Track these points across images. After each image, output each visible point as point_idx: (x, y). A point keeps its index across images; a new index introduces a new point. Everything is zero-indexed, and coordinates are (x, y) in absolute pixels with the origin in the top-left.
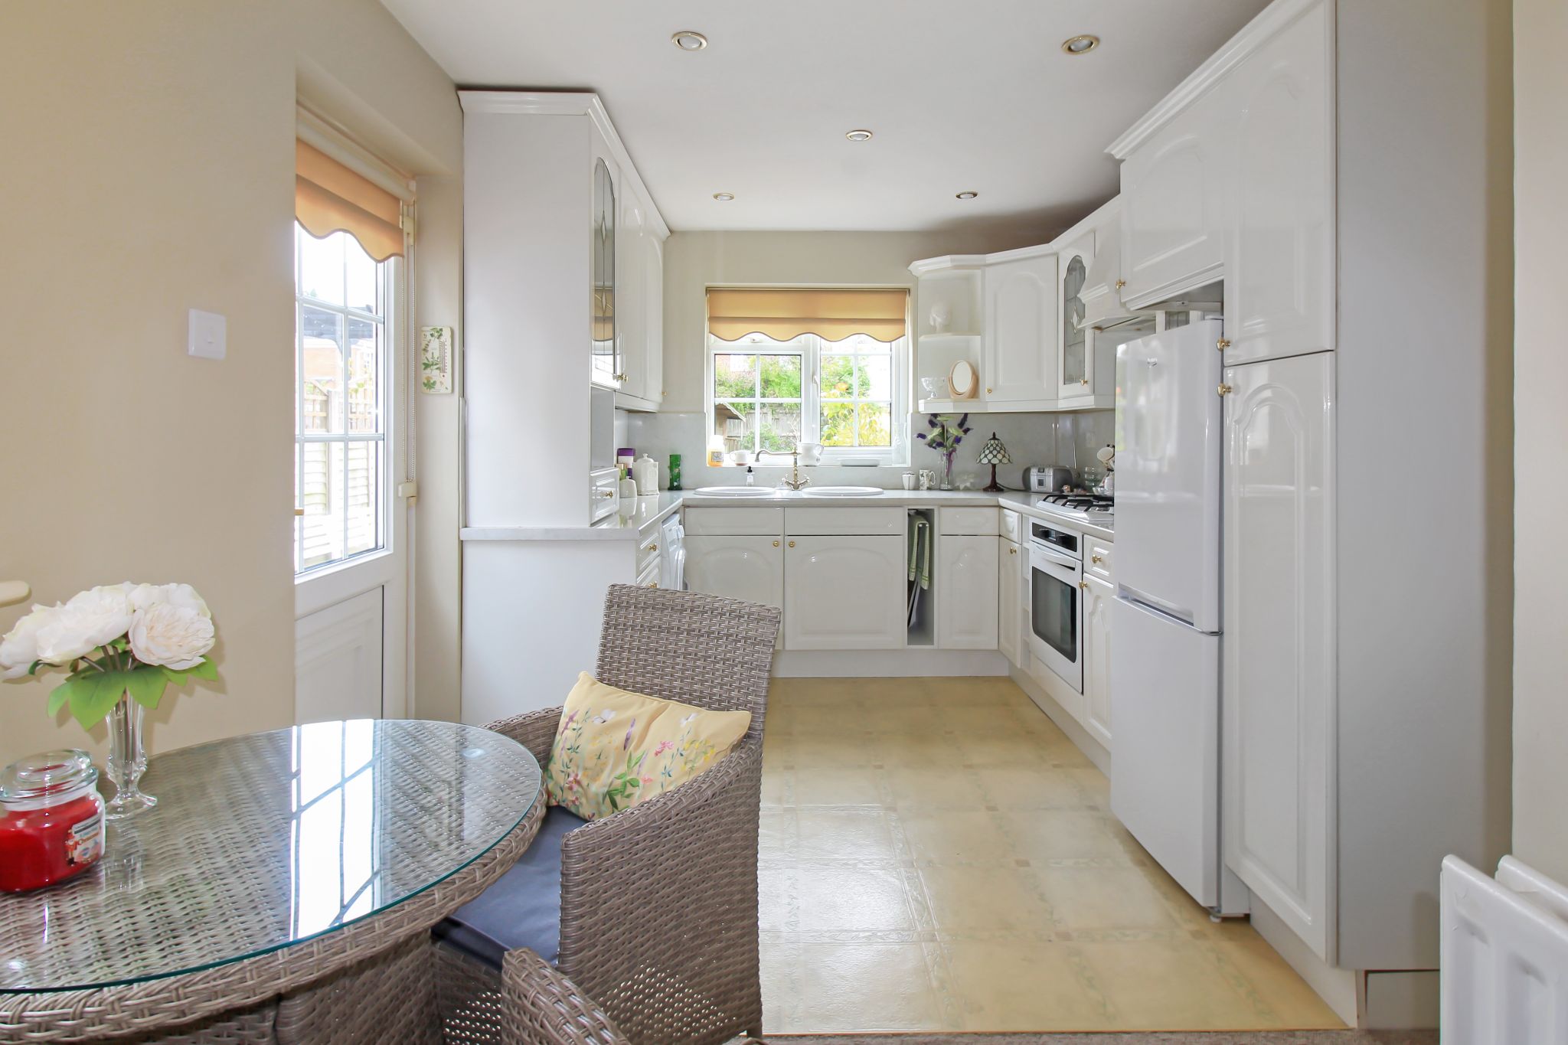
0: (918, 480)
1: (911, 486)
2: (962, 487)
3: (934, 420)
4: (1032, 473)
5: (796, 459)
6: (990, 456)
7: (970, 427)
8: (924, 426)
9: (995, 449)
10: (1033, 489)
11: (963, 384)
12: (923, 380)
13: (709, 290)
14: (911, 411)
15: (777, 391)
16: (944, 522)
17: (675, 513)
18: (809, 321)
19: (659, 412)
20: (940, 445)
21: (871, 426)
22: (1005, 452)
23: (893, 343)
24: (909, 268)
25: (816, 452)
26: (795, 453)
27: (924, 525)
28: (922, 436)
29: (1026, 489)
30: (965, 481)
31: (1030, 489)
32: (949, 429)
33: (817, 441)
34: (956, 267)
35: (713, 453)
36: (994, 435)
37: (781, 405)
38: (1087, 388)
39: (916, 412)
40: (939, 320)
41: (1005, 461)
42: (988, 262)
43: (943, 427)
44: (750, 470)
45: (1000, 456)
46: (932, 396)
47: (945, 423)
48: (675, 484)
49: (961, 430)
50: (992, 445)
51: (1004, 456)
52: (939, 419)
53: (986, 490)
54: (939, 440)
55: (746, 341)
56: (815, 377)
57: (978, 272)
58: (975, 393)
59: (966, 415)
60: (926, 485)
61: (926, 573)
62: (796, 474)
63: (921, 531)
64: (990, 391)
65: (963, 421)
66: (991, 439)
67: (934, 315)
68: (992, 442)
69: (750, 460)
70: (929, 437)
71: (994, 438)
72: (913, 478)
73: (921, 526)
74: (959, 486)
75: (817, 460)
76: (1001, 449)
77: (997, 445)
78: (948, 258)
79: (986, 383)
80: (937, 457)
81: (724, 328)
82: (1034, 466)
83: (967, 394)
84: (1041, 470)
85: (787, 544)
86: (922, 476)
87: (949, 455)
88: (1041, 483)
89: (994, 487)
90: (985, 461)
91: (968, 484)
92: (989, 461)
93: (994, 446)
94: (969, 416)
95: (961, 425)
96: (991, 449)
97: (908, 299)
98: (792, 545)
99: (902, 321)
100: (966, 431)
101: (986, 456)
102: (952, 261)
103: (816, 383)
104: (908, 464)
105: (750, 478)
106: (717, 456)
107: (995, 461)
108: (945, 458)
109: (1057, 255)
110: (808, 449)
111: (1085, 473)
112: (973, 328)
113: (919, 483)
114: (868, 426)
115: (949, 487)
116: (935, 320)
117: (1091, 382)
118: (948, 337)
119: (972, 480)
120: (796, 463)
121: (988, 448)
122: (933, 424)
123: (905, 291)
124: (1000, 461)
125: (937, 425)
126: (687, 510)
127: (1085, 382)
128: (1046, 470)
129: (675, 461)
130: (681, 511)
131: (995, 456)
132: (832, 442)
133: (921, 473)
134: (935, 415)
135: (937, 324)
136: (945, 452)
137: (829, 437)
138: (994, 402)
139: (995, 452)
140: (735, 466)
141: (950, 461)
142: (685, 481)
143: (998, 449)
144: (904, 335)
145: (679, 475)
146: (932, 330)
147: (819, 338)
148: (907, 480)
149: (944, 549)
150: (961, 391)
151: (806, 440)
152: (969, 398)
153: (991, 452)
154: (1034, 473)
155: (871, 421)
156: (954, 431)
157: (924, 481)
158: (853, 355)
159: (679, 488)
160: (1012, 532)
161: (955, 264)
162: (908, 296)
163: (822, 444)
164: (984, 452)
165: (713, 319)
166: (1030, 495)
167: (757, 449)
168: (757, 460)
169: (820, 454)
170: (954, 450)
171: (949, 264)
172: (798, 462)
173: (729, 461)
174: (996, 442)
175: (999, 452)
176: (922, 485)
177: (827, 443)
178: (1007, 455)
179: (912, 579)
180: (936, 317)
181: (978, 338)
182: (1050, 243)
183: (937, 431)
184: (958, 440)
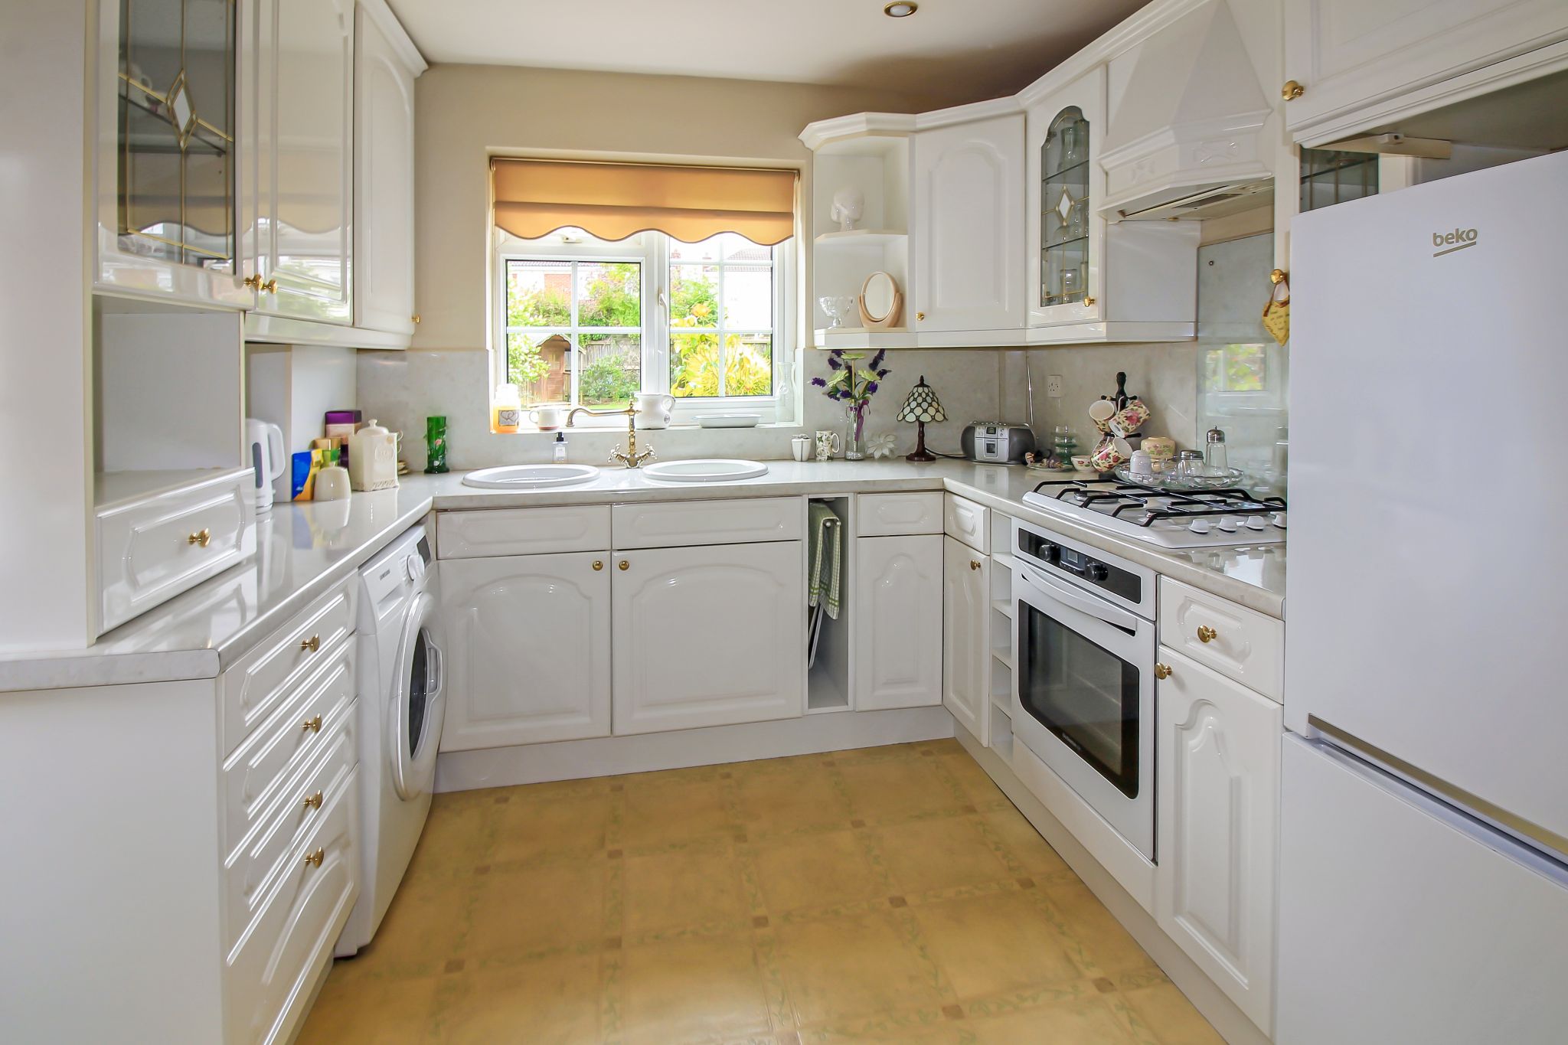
0: (814, 446)
1: (805, 457)
2: (877, 455)
3: (836, 358)
4: (976, 435)
5: (632, 420)
6: (918, 411)
7: (887, 369)
8: (822, 369)
9: (924, 400)
10: (978, 458)
11: (882, 305)
12: (822, 300)
13: (494, 160)
14: (802, 344)
15: (621, 320)
16: (862, 516)
17: (418, 523)
18: (652, 211)
19: (410, 349)
20: (847, 395)
21: (742, 367)
22: (939, 405)
23: (774, 247)
24: (800, 137)
25: (664, 408)
26: (631, 410)
27: (832, 521)
28: (819, 382)
29: (968, 455)
30: (880, 446)
31: (975, 457)
32: (860, 372)
33: (664, 391)
34: (873, 132)
35: (501, 412)
36: (922, 379)
37: (625, 336)
38: (1093, 312)
39: (811, 347)
40: (845, 212)
41: (939, 417)
42: (920, 126)
43: (849, 368)
44: (560, 438)
45: (932, 411)
46: (834, 324)
47: (852, 363)
48: (436, 463)
49: (875, 373)
50: (920, 395)
51: (937, 411)
52: (844, 356)
53: (910, 458)
54: (843, 388)
55: (554, 240)
56: (662, 295)
57: (904, 142)
58: (898, 320)
59: (882, 351)
60: (827, 453)
61: (835, 594)
62: (634, 443)
63: (829, 532)
64: (922, 316)
65: (877, 360)
66: (918, 386)
67: (838, 205)
68: (920, 390)
69: (561, 425)
70: (830, 384)
71: (922, 384)
72: (807, 443)
73: (828, 524)
74: (873, 454)
75: (665, 419)
76: (933, 400)
77: (927, 395)
78: (862, 116)
79: (916, 304)
80: (840, 411)
81: (520, 220)
82: (980, 424)
83: (888, 320)
84: (991, 431)
85: (616, 566)
86: (820, 439)
87: (859, 410)
88: (990, 449)
89: (922, 455)
90: (911, 418)
91: (886, 452)
92: (918, 418)
93: (924, 395)
94: (886, 354)
95: (873, 366)
96: (920, 400)
97: (798, 185)
98: (624, 566)
99: (788, 215)
100: (882, 374)
101: (912, 411)
102: (868, 121)
103: (663, 304)
104: (799, 422)
105: (560, 451)
106: (507, 418)
107: (925, 418)
108: (852, 414)
109: (1024, 113)
110: (652, 404)
111: (1055, 435)
112: (893, 222)
113: (815, 451)
114: (738, 367)
115: (859, 455)
116: (839, 213)
117: (1100, 302)
118: (862, 236)
119: (891, 446)
120: (632, 425)
121: (915, 399)
122: (834, 364)
123: (793, 173)
124: (933, 418)
125: (841, 365)
126: (443, 516)
127: (1092, 301)
128: (999, 431)
129: (436, 426)
130: (431, 518)
131: (925, 411)
132: (687, 391)
133: (818, 435)
134: (838, 352)
135: (842, 220)
136: (853, 405)
137: (682, 385)
138: (923, 334)
139: (925, 405)
140: (538, 431)
141: (860, 417)
142: (453, 457)
143: (929, 400)
144: (792, 236)
145: (443, 450)
146: (836, 227)
147: (667, 237)
148: (799, 446)
149: (862, 558)
150: (876, 315)
151: (648, 389)
152: (889, 326)
153: (919, 405)
154: (980, 433)
155: (742, 359)
156: (865, 375)
157: (824, 448)
158: (719, 264)
159: (443, 470)
160: (972, 533)
161: (872, 127)
162: (796, 178)
163: (672, 395)
164: (909, 405)
165: (500, 204)
166: (974, 466)
167: (575, 403)
168: (570, 424)
169: (670, 410)
170: (866, 402)
171: (863, 128)
172: (635, 424)
173: (527, 425)
174: (926, 390)
175: (930, 405)
176: (820, 454)
177: (679, 392)
178: (940, 409)
179: (814, 604)
180: (841, 209)
181: (903, 240)
182: (1015, 96)
183: (841, 374)
184: (872, 388)
